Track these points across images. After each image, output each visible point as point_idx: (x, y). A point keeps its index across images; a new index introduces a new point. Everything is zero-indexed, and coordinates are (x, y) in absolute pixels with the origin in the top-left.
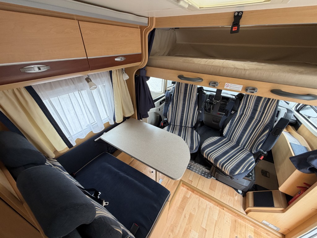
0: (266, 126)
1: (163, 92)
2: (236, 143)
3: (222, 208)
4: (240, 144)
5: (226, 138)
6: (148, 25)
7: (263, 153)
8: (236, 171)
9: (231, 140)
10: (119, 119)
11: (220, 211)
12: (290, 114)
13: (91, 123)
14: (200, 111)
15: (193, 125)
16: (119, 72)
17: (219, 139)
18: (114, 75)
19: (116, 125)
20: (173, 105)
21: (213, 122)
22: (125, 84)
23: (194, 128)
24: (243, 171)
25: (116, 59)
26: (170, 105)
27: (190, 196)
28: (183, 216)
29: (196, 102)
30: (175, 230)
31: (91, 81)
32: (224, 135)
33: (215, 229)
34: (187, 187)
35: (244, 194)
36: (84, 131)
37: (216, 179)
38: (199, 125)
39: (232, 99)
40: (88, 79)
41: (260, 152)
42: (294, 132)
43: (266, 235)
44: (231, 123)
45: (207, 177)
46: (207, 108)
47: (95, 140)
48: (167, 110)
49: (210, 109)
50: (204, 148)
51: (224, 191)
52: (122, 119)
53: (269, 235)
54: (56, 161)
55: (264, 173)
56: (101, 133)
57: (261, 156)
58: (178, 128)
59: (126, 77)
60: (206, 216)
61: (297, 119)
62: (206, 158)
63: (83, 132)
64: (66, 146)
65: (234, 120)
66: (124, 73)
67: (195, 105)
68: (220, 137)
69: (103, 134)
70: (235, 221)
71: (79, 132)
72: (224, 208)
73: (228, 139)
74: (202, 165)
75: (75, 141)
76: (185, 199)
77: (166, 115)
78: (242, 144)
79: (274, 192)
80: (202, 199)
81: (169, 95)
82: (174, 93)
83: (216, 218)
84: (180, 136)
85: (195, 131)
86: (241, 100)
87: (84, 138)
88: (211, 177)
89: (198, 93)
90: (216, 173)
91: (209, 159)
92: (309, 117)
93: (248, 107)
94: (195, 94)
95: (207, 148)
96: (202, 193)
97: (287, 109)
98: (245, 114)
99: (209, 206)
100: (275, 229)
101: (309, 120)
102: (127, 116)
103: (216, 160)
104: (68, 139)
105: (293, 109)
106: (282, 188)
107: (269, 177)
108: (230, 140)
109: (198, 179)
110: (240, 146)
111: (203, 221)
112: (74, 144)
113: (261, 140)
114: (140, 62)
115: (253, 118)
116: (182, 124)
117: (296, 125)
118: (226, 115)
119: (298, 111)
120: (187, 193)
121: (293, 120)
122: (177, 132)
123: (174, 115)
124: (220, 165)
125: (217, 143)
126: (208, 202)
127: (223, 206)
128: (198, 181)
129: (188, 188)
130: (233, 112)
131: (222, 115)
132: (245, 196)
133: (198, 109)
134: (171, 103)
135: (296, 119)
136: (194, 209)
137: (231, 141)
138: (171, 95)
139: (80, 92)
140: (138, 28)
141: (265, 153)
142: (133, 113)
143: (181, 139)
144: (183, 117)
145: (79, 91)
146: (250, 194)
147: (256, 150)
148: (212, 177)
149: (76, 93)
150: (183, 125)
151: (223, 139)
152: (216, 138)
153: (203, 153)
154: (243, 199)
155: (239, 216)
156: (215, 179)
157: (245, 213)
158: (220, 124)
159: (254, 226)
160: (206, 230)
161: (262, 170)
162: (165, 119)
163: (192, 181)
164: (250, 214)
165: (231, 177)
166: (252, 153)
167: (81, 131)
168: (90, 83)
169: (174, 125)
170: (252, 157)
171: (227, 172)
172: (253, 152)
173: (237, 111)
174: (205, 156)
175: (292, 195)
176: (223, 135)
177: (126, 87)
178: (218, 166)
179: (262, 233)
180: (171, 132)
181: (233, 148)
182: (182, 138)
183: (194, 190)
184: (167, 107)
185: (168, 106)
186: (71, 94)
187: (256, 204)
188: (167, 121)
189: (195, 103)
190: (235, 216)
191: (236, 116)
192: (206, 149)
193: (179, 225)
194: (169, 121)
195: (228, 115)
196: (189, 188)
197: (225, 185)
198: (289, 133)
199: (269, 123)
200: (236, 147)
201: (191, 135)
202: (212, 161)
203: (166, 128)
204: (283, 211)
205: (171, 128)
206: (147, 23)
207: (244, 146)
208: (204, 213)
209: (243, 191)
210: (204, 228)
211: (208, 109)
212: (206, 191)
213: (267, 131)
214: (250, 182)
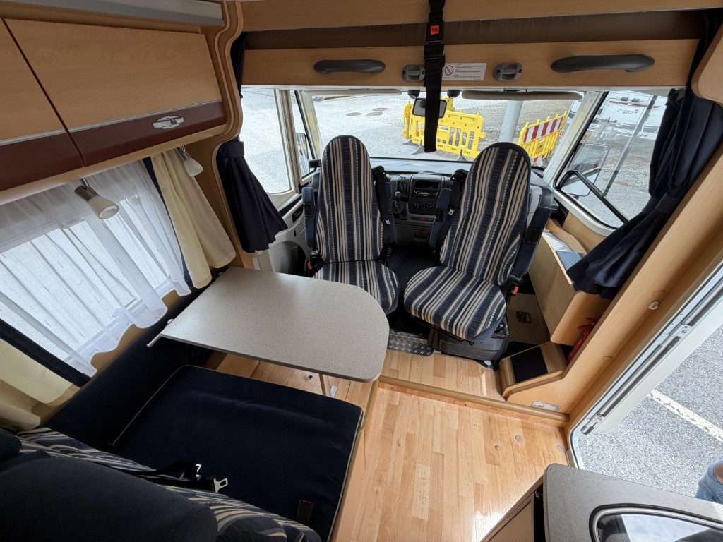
0: (514, 229)
1: (293, 189)
2: (467, 272)
3: (462, 403)
4: (475, 274)
5: (446, 266)
6: (226, 24)
7: (516, 281)
8: (476, 328)
9: (457, 268)
10: (201, 276)
11: (460, 411)
12: (547, 197)
13: (124, 305)
14: (387, 222)
15: (377, 253)
16: (170, 156)
17: (434, 272)
18: (158, 168)
19: (196, 293)
20: (326, 216)
21: (415, 239)
22: (195, 187)
23: (380, 259)
24: (489, 325)
25: (157, 125)
26: (319, 220)
27: (400, 400)
28: (394, 445)
29: (373, 201)
30: (385, 478)
31: (96, 194)
32: (442, 262)
33: (457, 448)
34: (390, 385)
35: (496, 366)
36: (110, 329)
37: (443, 353)
38: (390, 250)
39: (445, 183)
40: (85, 189)
41: (510, 279)
42: (557, 229)
43: (542, 425)
44: (451, 234)
45: (425, 355)
46: (399, 212)
47: (149, 345)
48: (313, 232)
49: (404, 213)
50: (409, 298)
51: (462, 371)
52: (208, 277)
53: (546, 423)
54: (48, 429)
55: (522, 317)
56: (162, 324)
57: (513, 286)
58: (346, 266)
59: (196, 168)
60: (437, 428)
61: (561, 205)
62: (417, 318)
63: (105, 334)
64: (68, 384)
65: (456, 228)
66: (185, 159)
67: (373, 210)
68: (434, 268)
69: (166, 324)
70: (490, 419)
71: (96, 337)
72: (467, 403)
73: (450, 267)
74: (411, 332)
75: (89, 362)
76: (392, 411)
77: (313, 244)
78: (478, 273)
79: (543, 347)
80: (423, 399)
81: (310, 196)
82: (322, 190)
83: (456, 427)
84: (356, 284)
85: (383, 266)
86: (463, 184)
87: (115, 350)
88: (432, 351)
89: (375, 183)
90: (441, 341)
91: (423, 319)
92: (577, 197)
93: (478, 196)
94: (369, 184)
95: (416, 297)
96: (421, 387)
97: (543, 188)
98: (475, 212)
99: (438, 409)
100: (553, 409)
101: (578, 202)
102: (219, 265)
103: (438, 316)
104: (69, 363)
105: (551, 187)
106: (555, 338)
107: (530, 322)
108: (454, 269)
109: (409, 362)
110: (475, 277)
111: (433, 440)
112: (91, 372)
113: (510, 258)
114: (225, 125)
115: (490, 216)
116: (354, 256)
117: (560, 215)
118: (440, 219)
119: (559, 189)
120: (392, 396)
121: (553, 207)
122: (347, 277)
123: (331, 240)
124: (445, 324)
125: (433, 281)
126: (435, 402)
127: (465, 400)
128: (408, 368)
129: (392, 386)
130: (452, 211)
131: (432, 220)
132: (498, 369)
133: (382, 218)
134: (320, 214)
135: (558, 205)
136: (413, 423)
137: (457, 271)
138: (316, 194)
139: (66, 230)
140: (198, 33)
141: (520, 279)
142: (233, 255)
143: (358, 290)
144: (353, 240)
145: (62, 227)
146: (506, 362)
147: (505, 278)
148: (435, 352)
149: (56, 234)
150: (356, 259)
151: (442, 270)
152: (428, 272)
153: (410, 309)
154: (496, 374)
155: (494, 408)
156: (440, 353)
157: (503, 400)
158: (432, 241)
159: (520, 417)
160: (443, 455)
161: (517, 312)
162: (313, 253)
163: (398, 371)
164: (511, 398)
165: (470, 342)
166: (497, 285)
167: (102, 332)
168: (94, 199)
169: (337, 263)
170: (500, 293)
171: (462, 335)
172: (499, 284)
173: (459, 208)
174: (413, 314)
175: (572, 345)
176: (440, 262)
177: (198, 193)
178: (443, 327)
179: (535, 424)
180: (332, 280)
181: (462, 284)
182: (361, 286)
183: (404, 387)
184: (313, 224)
185: (315, 222)
186: (40, 241)
187: (519, 378)
188: (319, 256)
189: (373, 205)
190: (487, 410)
191: (459, 218)
192: (413, 300)
193: (392, 465)
194: (324, 255)
195: (444, 219)
196: (395, 387)
197: (461, 360)
198: (551, 232)
199: (518, 222)
200: (468, 281)
201: (378, 275)
202: (430, 321)
203: (320, 273)
204: (562, 376)
205: (331, 272)
206: (221, 17)
207: (483, 275)
208: (433, 423)
209: (492, 361)
210: (439, 452)
211: (402, 213)
212: (429, 381)
213: (518, 238)
214: (502, 340)
